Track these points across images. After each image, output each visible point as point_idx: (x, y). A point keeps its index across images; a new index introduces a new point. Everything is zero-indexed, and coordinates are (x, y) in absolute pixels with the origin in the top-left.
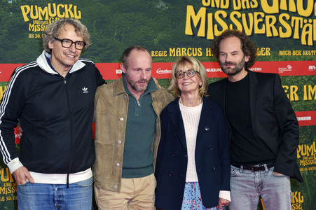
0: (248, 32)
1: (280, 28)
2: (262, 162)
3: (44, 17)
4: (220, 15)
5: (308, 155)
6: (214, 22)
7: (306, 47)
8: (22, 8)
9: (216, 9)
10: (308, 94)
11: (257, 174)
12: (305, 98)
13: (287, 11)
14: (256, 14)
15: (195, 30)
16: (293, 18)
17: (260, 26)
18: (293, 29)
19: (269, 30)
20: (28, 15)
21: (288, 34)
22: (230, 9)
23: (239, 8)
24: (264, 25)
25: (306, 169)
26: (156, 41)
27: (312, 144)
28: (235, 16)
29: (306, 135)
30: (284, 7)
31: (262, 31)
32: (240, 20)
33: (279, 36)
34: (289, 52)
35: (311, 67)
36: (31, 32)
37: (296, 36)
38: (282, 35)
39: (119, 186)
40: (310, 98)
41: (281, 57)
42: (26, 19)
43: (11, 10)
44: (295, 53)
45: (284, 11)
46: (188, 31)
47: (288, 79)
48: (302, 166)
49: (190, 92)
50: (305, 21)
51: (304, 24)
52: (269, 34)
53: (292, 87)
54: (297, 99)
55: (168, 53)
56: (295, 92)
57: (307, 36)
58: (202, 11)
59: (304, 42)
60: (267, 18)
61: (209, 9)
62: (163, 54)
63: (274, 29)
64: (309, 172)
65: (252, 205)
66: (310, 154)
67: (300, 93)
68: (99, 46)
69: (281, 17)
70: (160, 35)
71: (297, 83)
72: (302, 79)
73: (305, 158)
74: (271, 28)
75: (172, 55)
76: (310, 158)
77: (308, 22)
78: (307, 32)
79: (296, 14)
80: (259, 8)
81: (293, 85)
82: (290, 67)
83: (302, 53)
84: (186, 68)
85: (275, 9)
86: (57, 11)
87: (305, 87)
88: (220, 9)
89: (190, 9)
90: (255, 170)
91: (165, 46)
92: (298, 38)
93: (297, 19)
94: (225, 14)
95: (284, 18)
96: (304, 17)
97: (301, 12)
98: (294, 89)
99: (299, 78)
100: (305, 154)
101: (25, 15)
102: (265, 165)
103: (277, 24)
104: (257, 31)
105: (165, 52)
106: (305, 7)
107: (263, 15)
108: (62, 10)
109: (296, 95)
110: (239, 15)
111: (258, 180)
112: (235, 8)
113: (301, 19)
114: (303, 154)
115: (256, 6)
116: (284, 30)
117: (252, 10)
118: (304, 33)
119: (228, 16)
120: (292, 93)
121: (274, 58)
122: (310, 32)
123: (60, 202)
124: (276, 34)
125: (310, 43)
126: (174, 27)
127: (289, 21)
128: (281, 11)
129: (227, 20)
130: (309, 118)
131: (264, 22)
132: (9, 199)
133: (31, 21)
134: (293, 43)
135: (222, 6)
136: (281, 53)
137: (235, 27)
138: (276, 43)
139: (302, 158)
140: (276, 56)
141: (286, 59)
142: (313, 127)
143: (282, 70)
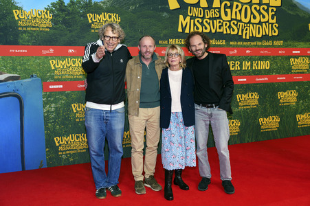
0: (213, 31)
1: (231, 29)
2: (212, 103)
3: (100, 20)
4: (198, 21)
6: (195, 25)
7: (245, 40)
8: (88, 15)
9: (196, 17)
10: (245, 66)
11: (209, 109)
12: (244, 69)
13: (236, 19)
14: (218, 21)
15: (184, 29)
16: (239, 23)
17: (220, 27)
18: (238, 30)
19: (225, 30)
20: (91, 19)
21: (235, 33)
22: (204, 17)
23: (209, 17)
24: (222, 27)
25: (242, 108)
26: (162, 35)
27: (246, 94)
28: (206, 21)
29: (243, 89)
30: (234, 17)
31: (221, 30)
32: (209, 24)
34: (236, 43)
35: (248, 51)
36: (93, 29)
37: (240, 34)
38: (232, 33)
39: (138, 113)
40: (246, 69)
42: (90, 21)
43: (81, 16)
44: (239, 43)
45: (234, 19)
46: (180, 30)
47: (234, 57)
48: (240, 106)
49: (175, 66)
51: (245, 27)
52: (225, 32)
54: (239, 69)
55: (168, 42)
56: (238, 65)
57: (246, 33)
58: (188, 18)
59: (244, 37)
60: (224, 23)
61: (192, 18)
62: (166, 42)
63: (228, 29)
64: (244, 109)
65: (206, 125)
66: (245, 99)
67: (241, 66)
68: (131, 37)
69: (232, 22)
70: (164, 32)
71: (239, 60)
72: (242, 58)
73: (242, 101)
75: (171, 43)
76: (245, 101)
77: (247, 26)
79: (240, 21)
80: (220, 17)
81: (237, 61)
82: (236, 51)
83: (243, 43)
84: (174, 52)
85: (228, 18)
86: (107, 17)
87: (244, 62)
88: (198, 17)
89: (181, 17)
90: (208, 107)
91: (166, 38)
93: (241, 24)
94: (200, 21)
95: (234, 23)
96: (245, 23)
97: (243, 20)
98: (237, 63)
101: (89, 19)
102: (214, 105)
103: (230, 27)
104: (218, 30)
106: (246, 17)
107: (222, 21)
108: (110, 17)
109: (239, 67)
110: (208, 21)
111: (209, 113)
112: (207, 17)
113: (243, 24)
114: (241, 99)
115: (218, 16)
116: (233, 30)
117: (216, 18)
118: (244, 32)
119: (202, 22)
120: (236, 65)
122: (248, 32)
123: (107, 120)
124: (229, 32)
125: (248, 38)
126: (172, 27)
127: (236, 25)
128: (232, 19)
129: (202, 24)
130: (245, 80)
131: (222, 25)
132: (81, 120)
133: (93, 23)
134: (238, 38)
135: (199, 16)
136: (231, 43)
137: (206, 28)
138: (229, 38)
139: (240, 101)
140: (228, 45)
141: (234, 46)
142: (247, 85)
143: (231, 53)
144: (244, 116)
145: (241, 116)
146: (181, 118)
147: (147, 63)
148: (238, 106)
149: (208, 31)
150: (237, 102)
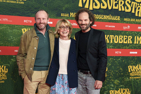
0: (110, 8)
1: (126, 7)
5: (134, 71)
6: (94, 1)
7: (138, 18)
10: (136, 40)
11: (85, 75)
12: (135, 43)
15: (84, 4)
16: (132, 3)
17: (116, 5)
18: (132, 8)
19: (120, 8)
21: (129, 10)
24: (118, 5)
25: (133, 78)
26: (64, 8)
27: (137, 65)
29: (134, 61)
31: (117, 8)
32: (106, 1)
33: (125, 11)
34: (129, 19)
35: (139, 28)
37: (133, 12)
38: (126, 11)
40: (138, 43)
41: (125, 21)
44: (132, 20)
46: (80, 5)
47: (127, 32)
48: (131, 76)
50: (138, 4)
51: (137, 6)
52: (120, 10)
53: (129, 37)
54: (131, 43)
55: (69, 15)
56: (130, 39)
57: (138, 12)
59: (136, 15)
63: (123, 7)
64: (134, 79)
66: (135, 70)
67: (133, 40)
70: (66, 6)
71: (132, 35)
72: (134, 33)
73: (133, 72)
74: (121, 6)
75: (72, 16)
76: (135, 72)
77: (139, 5)
78: (139, 10)
79: (134, 1)
81: (130, 36)
82: (129, 27)
83: (135, 20)
87: (135, 37)
92: (134, 13)
93: (134, 3)
95: (128, 2)
96: (138, 3)
98: (130, 38)
99: (133, 33)
100: (133, 70)
102: (89, 72)
103: (124, 5)
104: (114, 7)
105: (68, 14)
109: (131, 41)
111: (84, 78)
113: (136, 3)
114: (132, 70)
116: (128, 8)
118: (137, 10)
120: (129, 39)
121: (121, 21)
124: (123, 10)
125: (140, 16)
126: (73, 2)
127: (130, 4)
129: (100, 1)
130: (136, 53)
131: (118, 3)
134: (131, 15)
136: (125, 19)
137: (103, 5)
138: (123, 15)
139: (131, 72)
140: (122, 21)
141: (127, 22)
142: (138, 57)
143: (125, 28)
144: (134, 86)
145: (131, 85)
146: (66, 80)
147: (43, 32)
148: (129, 76)
149: (105, 7)
150: (129, 73)
